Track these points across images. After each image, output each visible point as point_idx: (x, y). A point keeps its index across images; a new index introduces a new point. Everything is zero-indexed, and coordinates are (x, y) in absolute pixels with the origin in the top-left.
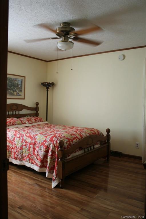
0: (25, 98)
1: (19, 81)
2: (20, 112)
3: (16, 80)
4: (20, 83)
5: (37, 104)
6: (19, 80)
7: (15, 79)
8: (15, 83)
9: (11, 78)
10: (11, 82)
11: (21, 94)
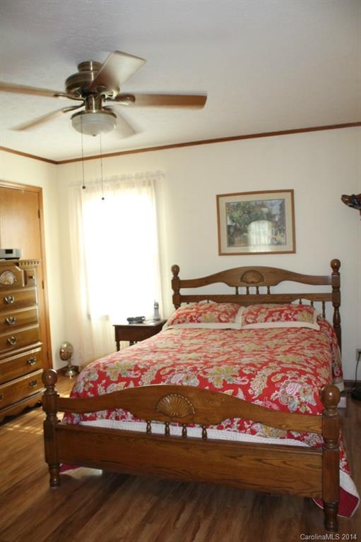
0: (297, 250)
1: (272, 205)
2: (271, 288)
3: (263, 205)
4: (276, 210)
5: (336, 265)
6: (274, 201)
7: (260, 203)
8: (262, 212)
9: (248, 203)
10: (249, 213)
11: (283, 240)
